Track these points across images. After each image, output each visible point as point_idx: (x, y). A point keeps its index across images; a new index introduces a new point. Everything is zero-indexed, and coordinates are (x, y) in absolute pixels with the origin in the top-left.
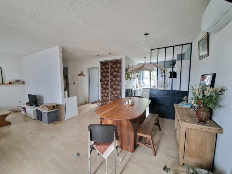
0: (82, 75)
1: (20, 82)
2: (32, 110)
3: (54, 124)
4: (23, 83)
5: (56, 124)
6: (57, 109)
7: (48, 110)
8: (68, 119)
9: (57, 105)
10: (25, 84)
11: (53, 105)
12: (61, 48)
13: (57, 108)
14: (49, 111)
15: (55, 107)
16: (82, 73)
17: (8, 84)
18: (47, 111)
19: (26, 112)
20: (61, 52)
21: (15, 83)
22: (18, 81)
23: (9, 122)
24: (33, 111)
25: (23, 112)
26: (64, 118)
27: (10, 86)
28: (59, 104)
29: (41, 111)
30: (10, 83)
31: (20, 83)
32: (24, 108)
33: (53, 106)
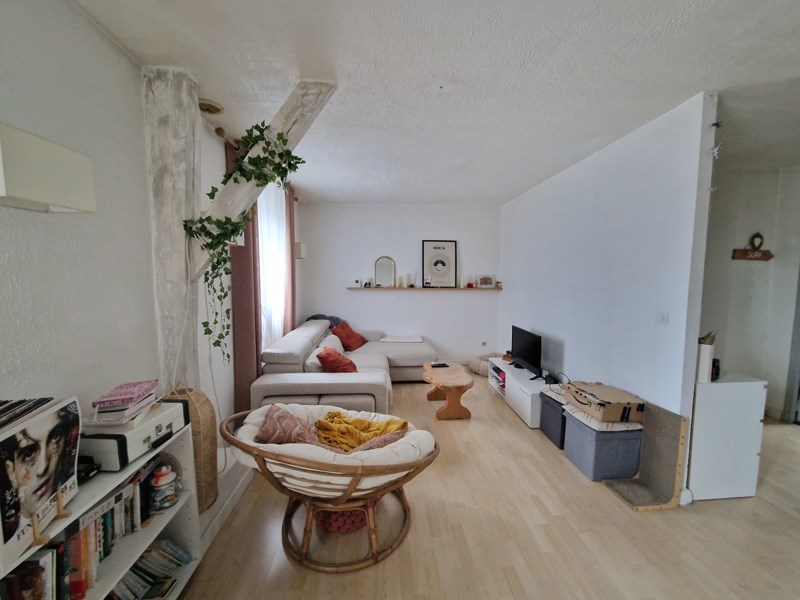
0: (757, 254)
1: (491, 283)
2: (530, 394)
3: (631, 502)
4: (498, 287)
5: (641, 508)
6: (639, 427)
7: (603, 421)
8: (695, 499)
9: (641, 407)
10: (501, 289)
11: (624, 401)
12: (716, 99)
13: (641, 423)
14: (603, 427)
15: (633, 414)
16: (757, 241)
17: (464, 289)
18: (596, 425)
19: (503, 386)
20: (714, 125)
21: (479, 286)
22: (486, 281)
23: (466, 409)
24: (532, 395)
25: (493, 383)
26: (681, 490)
27: (471, 294)
28: (651, 402)
29: (564, 410)
30: (470, 286)
31: (489, 286)
32: (497, 370)
33: (625, 408)
